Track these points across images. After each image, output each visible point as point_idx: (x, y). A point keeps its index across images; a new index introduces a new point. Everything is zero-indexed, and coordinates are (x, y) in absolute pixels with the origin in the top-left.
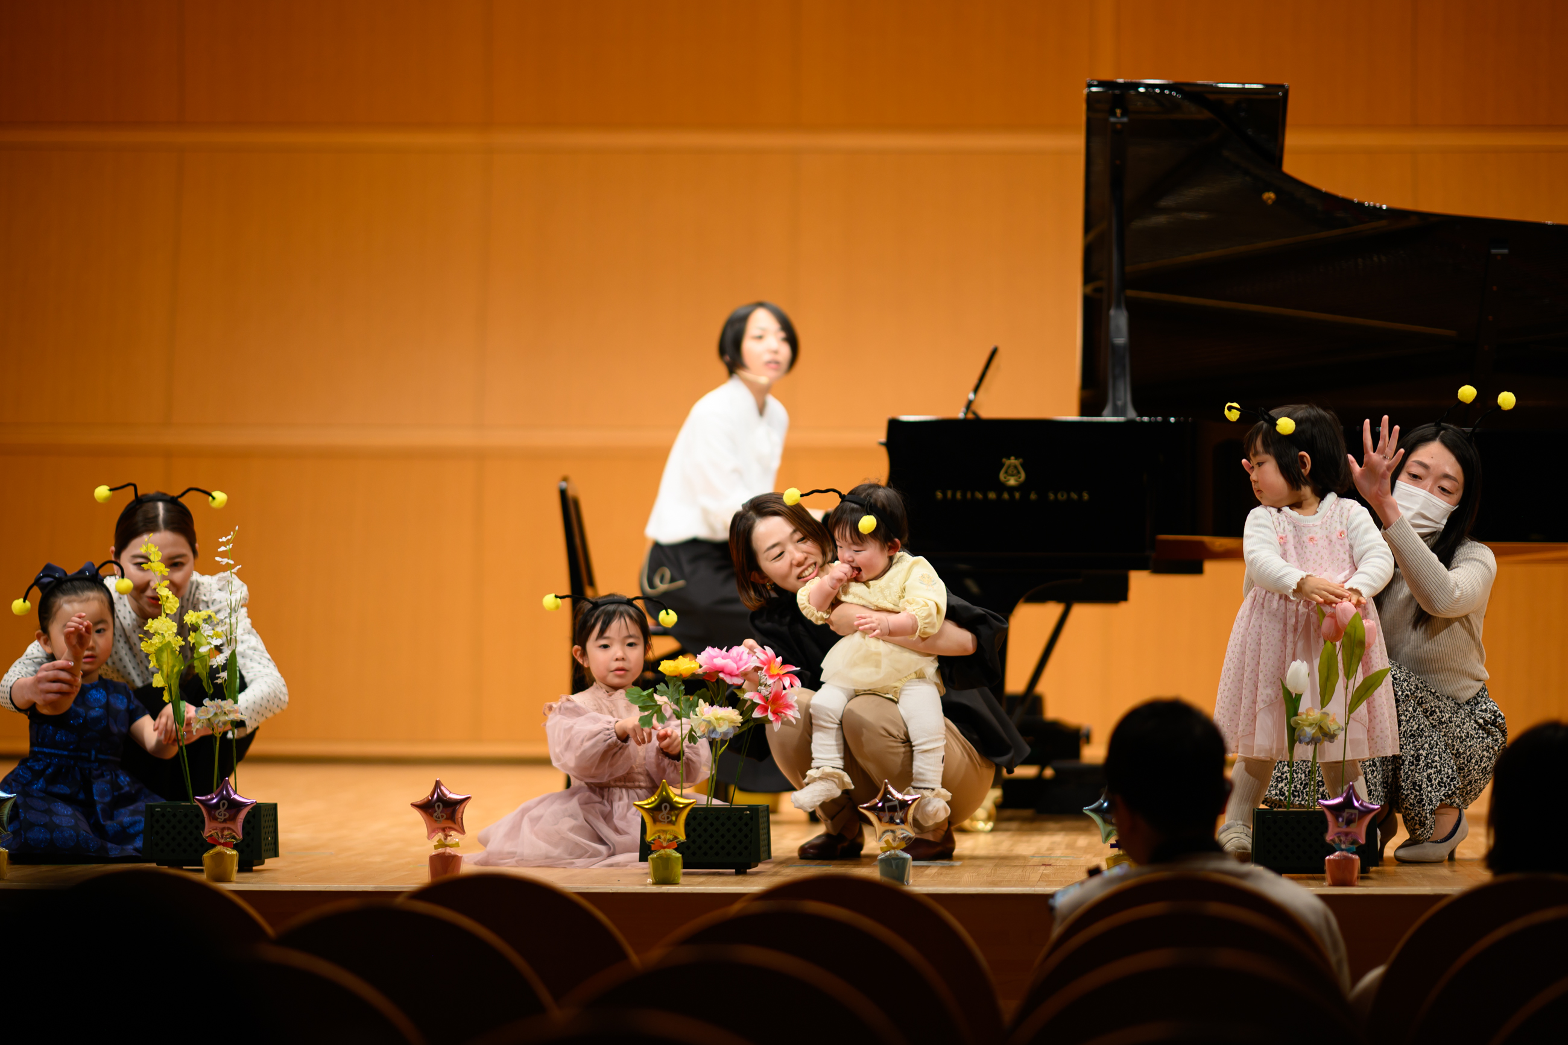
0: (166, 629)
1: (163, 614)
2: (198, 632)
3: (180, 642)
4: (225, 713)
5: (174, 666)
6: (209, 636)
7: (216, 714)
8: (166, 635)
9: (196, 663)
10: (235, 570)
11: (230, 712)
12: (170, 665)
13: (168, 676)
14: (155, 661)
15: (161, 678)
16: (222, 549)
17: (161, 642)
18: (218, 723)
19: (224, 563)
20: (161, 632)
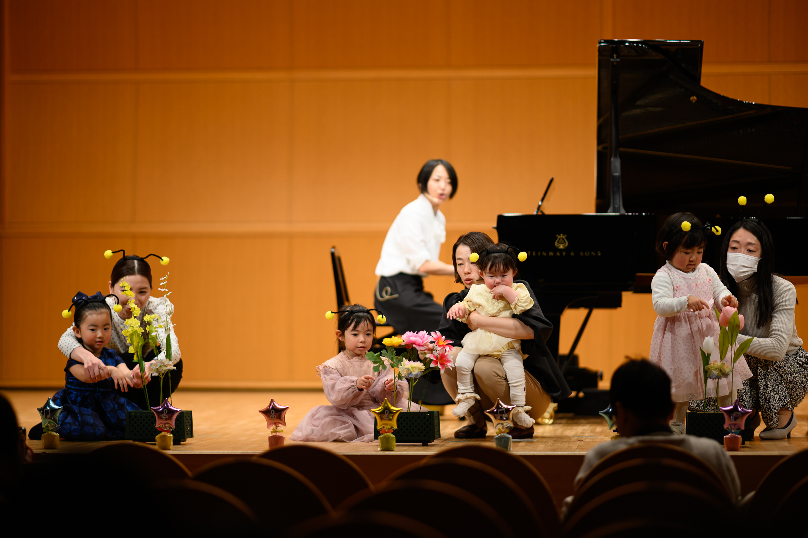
0: (134, 324)
1: (133, 316)
2: (151, 325)
3: (141, 330)
4: (165, 366)
5: (139, 343)
6: (156, 327)
7: (160, 366)
8: (135, 327)
9: (150, 341)
10: (168, 294)
11: (167, 365)
12: (137, 342)
13: (136, 348)
14: (130, 340)
15: (133, 348)
16: (162, 284)
17: (133, 330)
18: (162, 371)
19: (163, 291)
20: (132, 325)
